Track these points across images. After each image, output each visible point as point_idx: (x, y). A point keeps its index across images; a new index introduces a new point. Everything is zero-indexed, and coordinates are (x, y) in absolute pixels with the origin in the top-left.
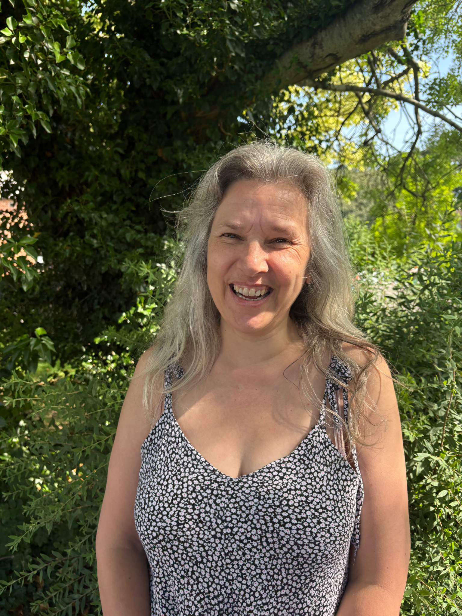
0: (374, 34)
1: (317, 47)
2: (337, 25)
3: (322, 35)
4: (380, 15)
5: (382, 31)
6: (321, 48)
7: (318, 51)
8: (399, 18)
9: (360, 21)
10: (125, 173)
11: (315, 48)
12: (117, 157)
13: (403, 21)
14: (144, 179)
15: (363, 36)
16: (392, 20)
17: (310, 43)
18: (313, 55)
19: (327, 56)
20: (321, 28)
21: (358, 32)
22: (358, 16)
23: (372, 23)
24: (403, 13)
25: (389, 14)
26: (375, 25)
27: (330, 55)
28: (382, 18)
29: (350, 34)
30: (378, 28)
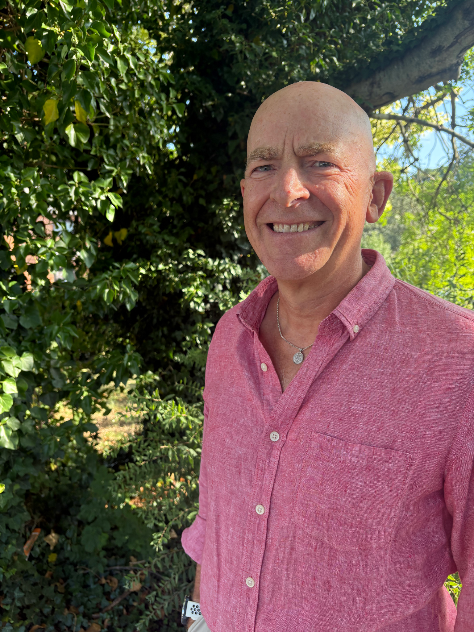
0: (431, 76)
1: (375, 86)
2: (396, 67)
3: (380, 76)
4: (437, 59)
5: (438, 73)
6: (379, 87)
7: (376, 90)
8: (455, 62)
9: (418, 64)
10: (187, 199)
11: (373, 87)
12: (180, 185)
13: (458, 64)
14: (205, 205)
15: (420, 77)
16: (448, 63)
17: (368, 83)
18: (371, 93)
19: (384, 95)
20: (380, 69)
21: (415, 74)
22: (416, 59)
23: (430, 66)
24: (458, 57)
25: (446, 58)
26: (431, 67)
27: (387, 93)
28: (438, 61)
29: (408, 75)
30: (434, 70)
